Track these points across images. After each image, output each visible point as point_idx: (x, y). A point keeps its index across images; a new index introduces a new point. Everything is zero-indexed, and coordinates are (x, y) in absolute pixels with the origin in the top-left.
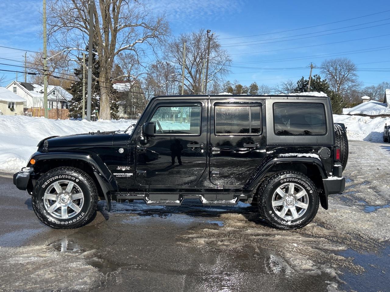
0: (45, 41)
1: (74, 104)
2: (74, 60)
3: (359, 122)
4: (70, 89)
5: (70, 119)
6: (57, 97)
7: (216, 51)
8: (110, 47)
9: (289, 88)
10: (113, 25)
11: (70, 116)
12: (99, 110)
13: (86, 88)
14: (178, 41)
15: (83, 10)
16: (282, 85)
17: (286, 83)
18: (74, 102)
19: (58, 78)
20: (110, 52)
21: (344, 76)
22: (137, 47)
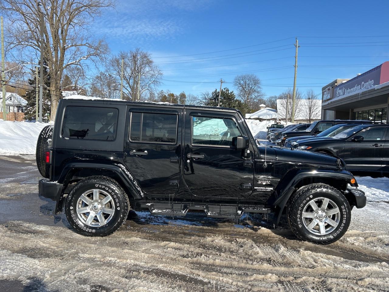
0: (3, 57)
1: (29, 108)
2: (28, 72)
3: (252, 124)
4: (25, 96)
5: (25, 121)
6: (13, 102)
7: (149, 66)
8: (60, 63)
9: (207, 97)
10: (62, 45)
11: (25, 119)
12: (50, 114)
13: (39, 96)
14: (118, 57)
15: (36, 32)
16: (201, 95)
17: (204, 93)
18: (28, 107)
19: (15, 87)
20: (60, 66)
21: (251, 88)
22: (82, 63)
